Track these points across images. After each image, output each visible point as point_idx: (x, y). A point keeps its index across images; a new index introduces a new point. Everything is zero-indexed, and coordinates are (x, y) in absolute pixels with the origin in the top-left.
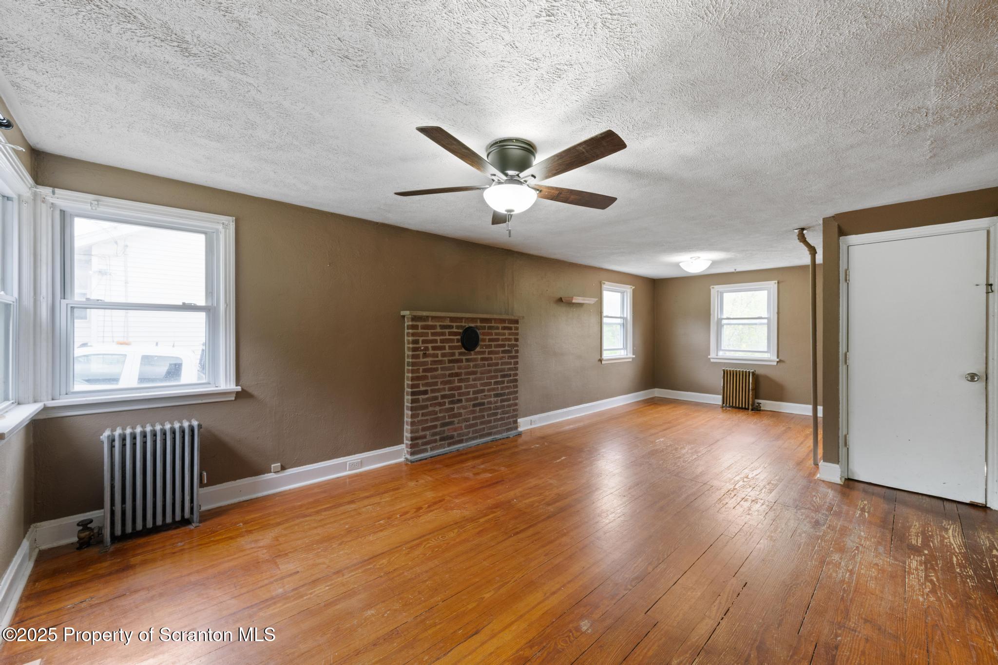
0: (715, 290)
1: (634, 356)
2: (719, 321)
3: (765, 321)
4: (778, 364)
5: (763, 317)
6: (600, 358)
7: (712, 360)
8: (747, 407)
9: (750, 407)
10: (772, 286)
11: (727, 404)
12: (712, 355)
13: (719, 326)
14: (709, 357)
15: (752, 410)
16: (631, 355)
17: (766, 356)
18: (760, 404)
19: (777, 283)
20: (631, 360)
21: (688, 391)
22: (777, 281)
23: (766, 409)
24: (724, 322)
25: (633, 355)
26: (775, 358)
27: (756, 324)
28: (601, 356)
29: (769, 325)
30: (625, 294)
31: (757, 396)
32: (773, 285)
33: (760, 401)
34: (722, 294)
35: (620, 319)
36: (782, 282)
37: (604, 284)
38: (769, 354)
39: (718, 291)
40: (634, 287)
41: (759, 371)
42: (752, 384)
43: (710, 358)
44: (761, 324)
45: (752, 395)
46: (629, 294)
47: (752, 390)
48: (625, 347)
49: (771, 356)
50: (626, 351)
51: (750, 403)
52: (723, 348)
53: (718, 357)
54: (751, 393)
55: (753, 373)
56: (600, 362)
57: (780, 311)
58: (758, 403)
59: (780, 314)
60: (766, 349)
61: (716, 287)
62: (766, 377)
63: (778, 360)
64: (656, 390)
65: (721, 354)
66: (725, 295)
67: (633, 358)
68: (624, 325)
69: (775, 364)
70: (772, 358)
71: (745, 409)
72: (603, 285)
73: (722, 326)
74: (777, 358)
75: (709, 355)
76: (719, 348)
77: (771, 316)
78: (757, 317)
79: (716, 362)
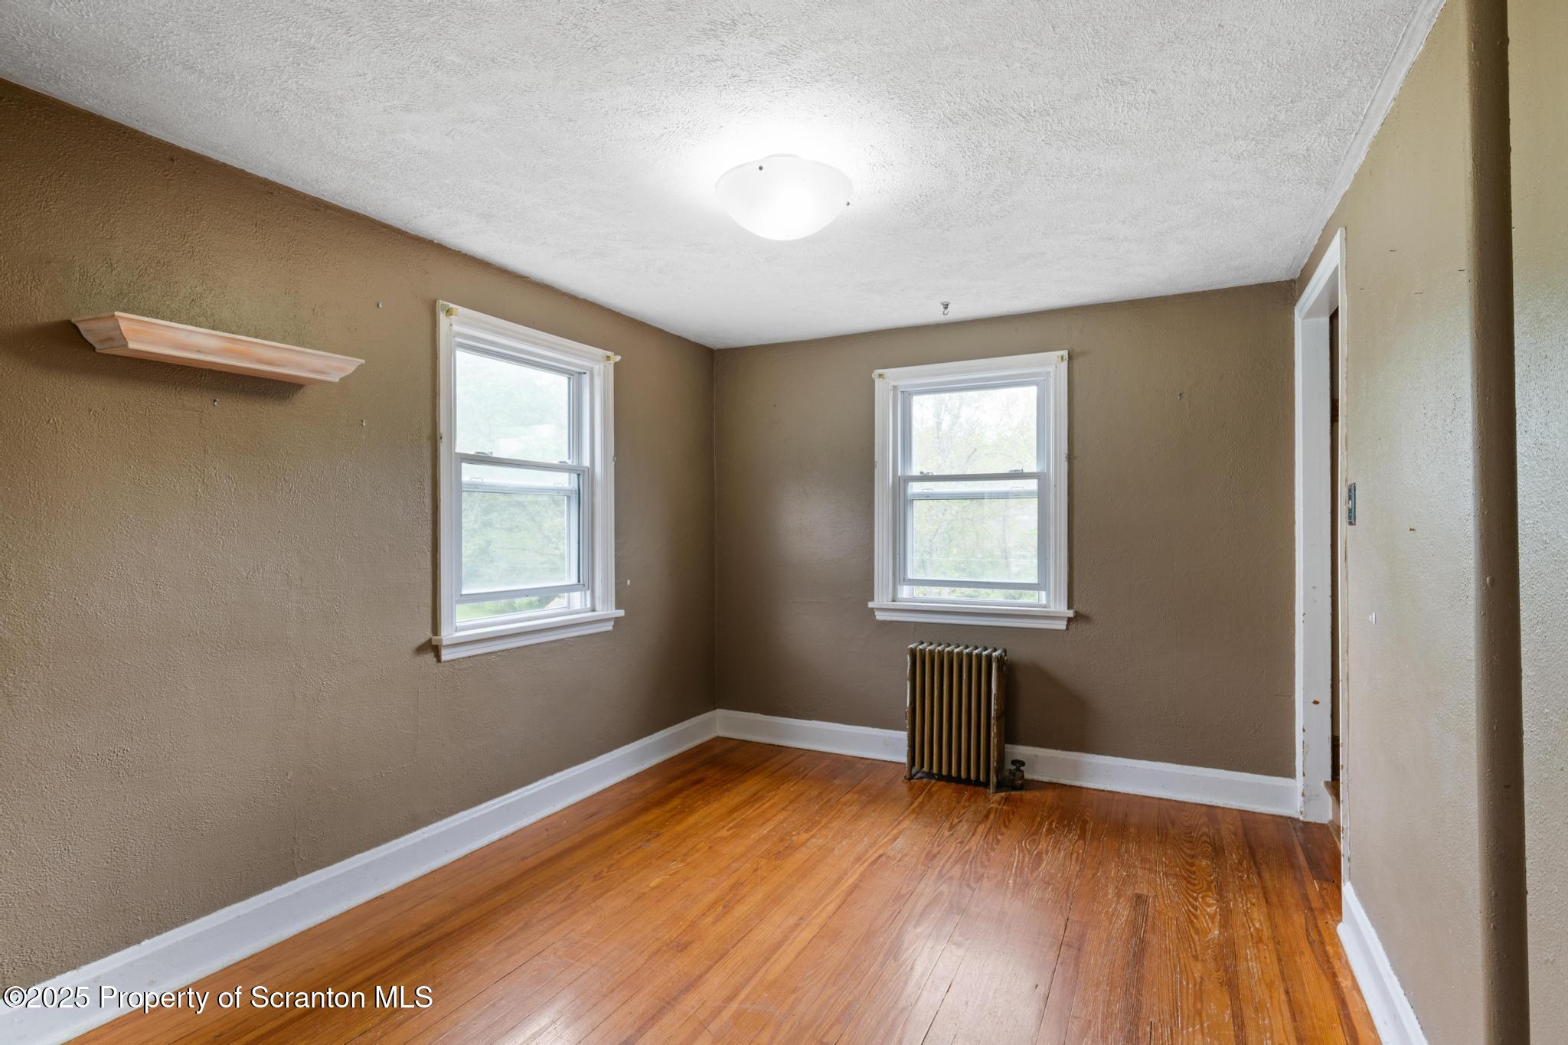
0: (888, 381)
1: (621, 613)
2: (901, 483)
3: (1032, 485)
4: (1073, 626)
5: (1026, 471)
6: (429, 634)
7: (880, 616)
8: (982, 778)
9: (993, 779)
10: (1051, 369)
11: (922, 766)
12: (880, 600)
13: (901, 503)
14: (871, 605)
15: (999, 787)
16: (608, 610)
18: (1023, 764)
19: (1066, 357)
20: (609, 627)
21: (809, 718)
22: (1065, 353)
23: (1036, 777)
24: (915, 488)
25: (618, 607)
26: (1061, 608)
27: (1005, 496)
28: (436, 628)
29: (1042, 495)
30: (586, 379)
31: (1010, 735)
32: (1053, 364)
33: (1022, 751)
34: (907, 397)
35: (566, 475)
36: (1083, 353)
37: (449, 312)
38: (1043, 594)
39: (895, 388)
40: (618, 358)
41: (1020, 652)
42: (997, 699)
43: (872, 610)
44: (1017, 495)
45: (999, 734)
46: (598, 382)
47: (998, 718)
48: (585, 582)
49: (1048, 599)
50: (589, 593)
51: (993, 764)
52: (910, 576)
53: (897, 605)
54: (994, 730)
55: (1000, 661)
56: (430, 657)
57: (1077, 452)
58: (1014, 762)
59: (1075, 461)
60: (1033, 579)
61: (888, 372)
62: (1038, 672)
63: (1071, 614)
64: (720, 713)
65: (905, 592)
66: (917, 400)
67: (617, 620)
68: (582, 498)
69: (1061, 625)
70: (1052, 609)
71: (977, 783)
72: (443, 318)
73: (908, 502)
74: (1069, 607)
75: (872, 599)
76: (899, 575)
77: (1048, 469)
78: (1006, 471)
79: (891, 622)
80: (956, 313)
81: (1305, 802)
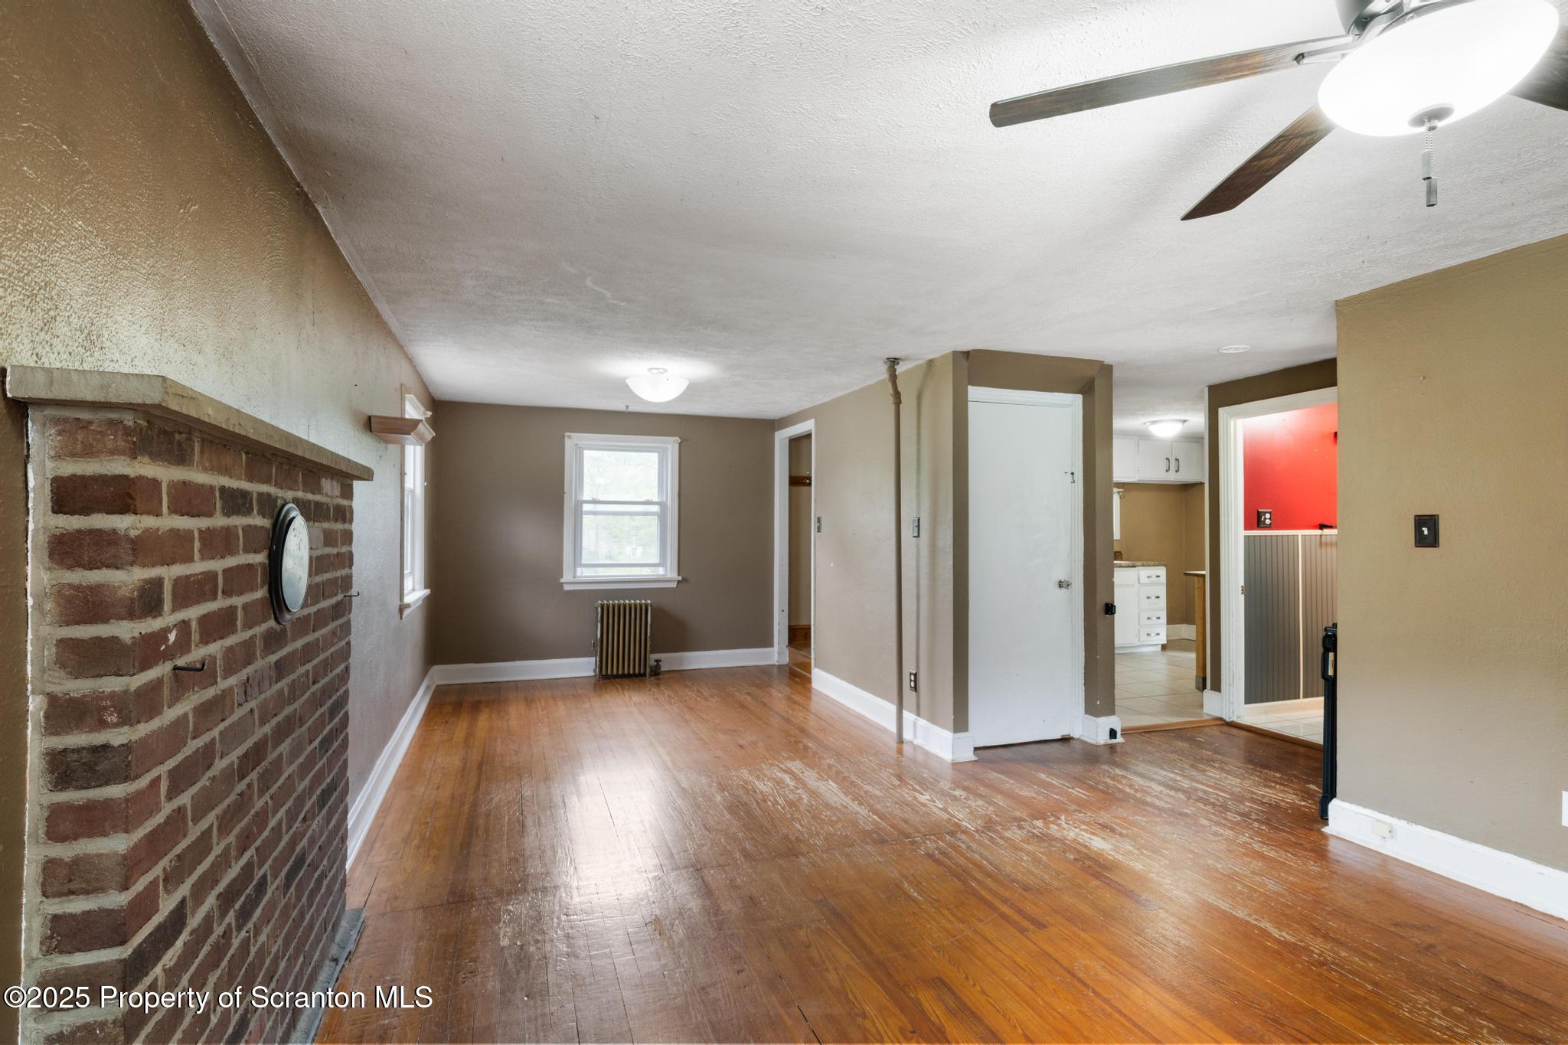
0: (573, 440)
2: (579, 504)
3: (656, 509)
4: (681, 585)
5: (650, 500)
7: (567, 588)
8: (642, 671)
9: (647, 672)
10: (669, 446)
11: (607, 671)
12: (566, 577)
13: (578, 515)
14: (561, 580)
15: (650, 676)
16: (422, 589)
17: (661, 571)
18: (660, 661)
19: (678, 441)
21: (514, 660)
22: (678, 439)
23: (668, 669)
24: (587, 507)
26: (674, 575)
27: (639, 514)
29: (662, 515)
31: (656, 648)
32: (671, 444)
34: (582, 451)
36: (686, 440)
38: (664, 568)
39: (575, 444)
42: (650, 625)
43: (562, 584)
44: (646, 514)
47: (650, 637)
49: (666, 571)
50: (412, 579)
51: (648, 662)
52: (583, 562)
53: (576, 580)
54: (649, 644)
55: (650, 605)
57: (685, 491)
58: (656, 661)
59: (683, 498)
60: (656, 560)
61: (576, 436)
62: (660, 612)
63: (679, 578)
65: (580, 572)
66: (586, 453)
69: (674, 585)
70: (668, 575)
71: (640, 675)
73: (582, 515)
74: (679, 575)
75: (562, 577)
76: (577, 562)
77: (667, 500)
78: (642, 500)
79: (574, 591)
80: (631, 409)
81: (779, 657)
